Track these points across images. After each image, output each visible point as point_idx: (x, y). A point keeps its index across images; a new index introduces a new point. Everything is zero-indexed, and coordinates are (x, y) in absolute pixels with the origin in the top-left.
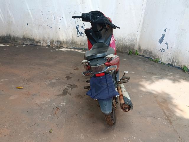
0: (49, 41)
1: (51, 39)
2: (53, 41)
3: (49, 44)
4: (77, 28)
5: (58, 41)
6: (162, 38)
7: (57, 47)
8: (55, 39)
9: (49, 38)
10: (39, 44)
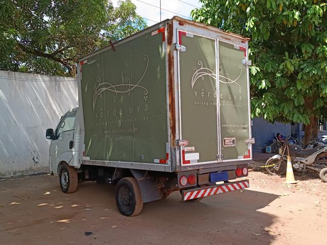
0: (12, 173)
1: (14, 171)
2: (16, 172)
3: (12, 175)
4: (33, 159)
5: (20, 172)
7: (19, 176)
8: (18, 170)
9: (12, 170)
10: (4, 177)
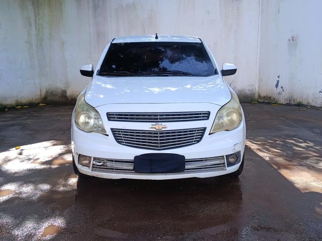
6: (278, 84)
